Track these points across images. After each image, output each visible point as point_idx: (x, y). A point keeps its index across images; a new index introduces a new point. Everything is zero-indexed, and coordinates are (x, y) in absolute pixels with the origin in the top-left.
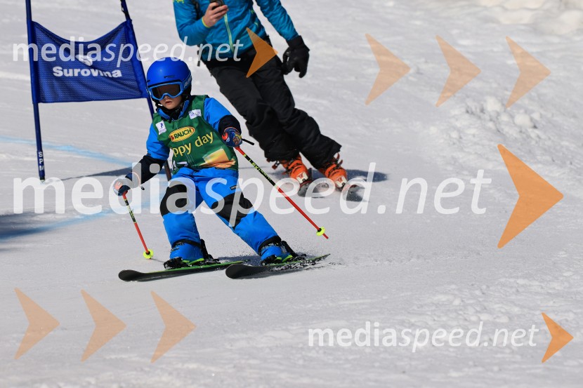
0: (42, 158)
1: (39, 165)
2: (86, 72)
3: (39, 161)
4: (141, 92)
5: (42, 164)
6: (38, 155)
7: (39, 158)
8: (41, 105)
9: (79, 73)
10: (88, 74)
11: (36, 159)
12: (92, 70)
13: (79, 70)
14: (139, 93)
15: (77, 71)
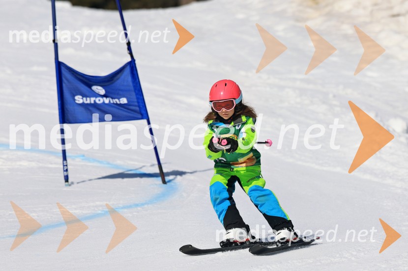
0: (67, 166)
1: (64, 171)
2: (99, 100)
3: (64, 168)
4: (142, 115)
5: (67, 170)
6: (63, 163)
7: (64, 166)
9: (95, 101)
10: (101, 102)
11: (62, 166)
12: (105, 98)
13: (94, 99)
14: (140, 116)
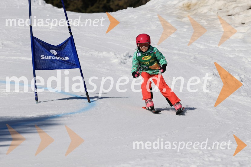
1: (35, 95)
2: (54, 58)
3: (35, 94)
5: (37, 95)
8: (36, 71)
9: (51, 58)
10: (55, 58)
12: (57, 57)
13: (51, 57)
15: (50, 57)
